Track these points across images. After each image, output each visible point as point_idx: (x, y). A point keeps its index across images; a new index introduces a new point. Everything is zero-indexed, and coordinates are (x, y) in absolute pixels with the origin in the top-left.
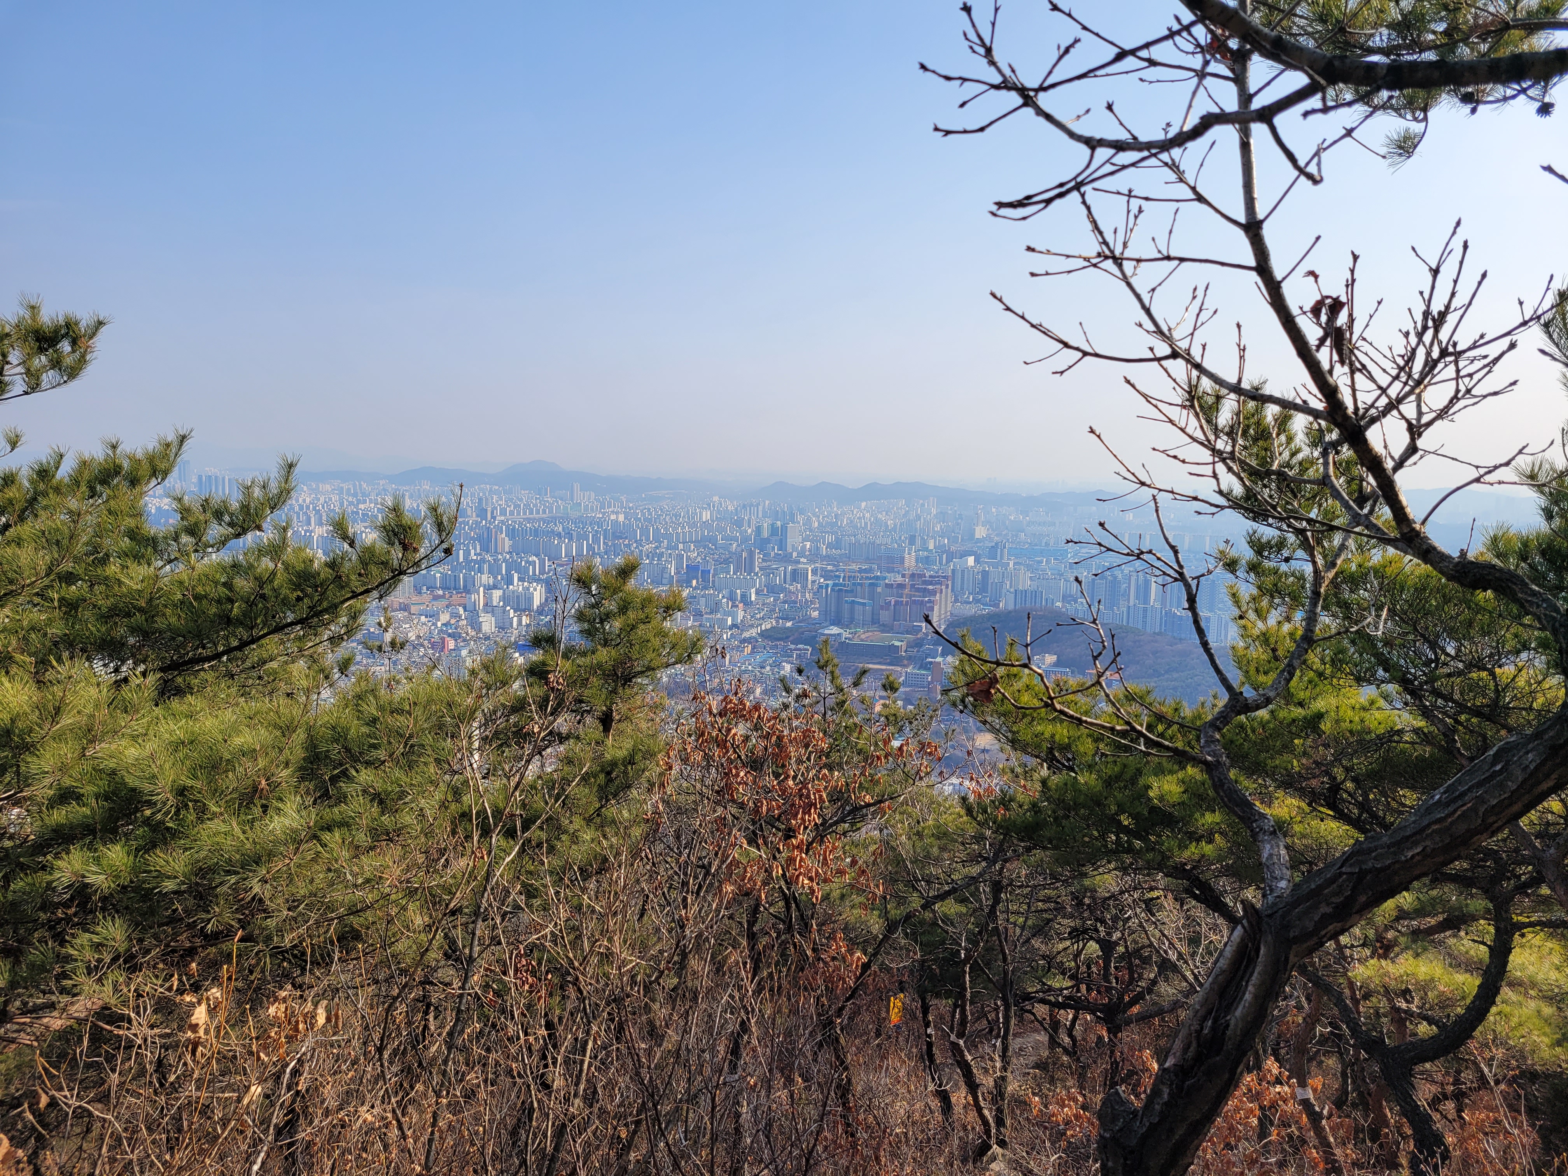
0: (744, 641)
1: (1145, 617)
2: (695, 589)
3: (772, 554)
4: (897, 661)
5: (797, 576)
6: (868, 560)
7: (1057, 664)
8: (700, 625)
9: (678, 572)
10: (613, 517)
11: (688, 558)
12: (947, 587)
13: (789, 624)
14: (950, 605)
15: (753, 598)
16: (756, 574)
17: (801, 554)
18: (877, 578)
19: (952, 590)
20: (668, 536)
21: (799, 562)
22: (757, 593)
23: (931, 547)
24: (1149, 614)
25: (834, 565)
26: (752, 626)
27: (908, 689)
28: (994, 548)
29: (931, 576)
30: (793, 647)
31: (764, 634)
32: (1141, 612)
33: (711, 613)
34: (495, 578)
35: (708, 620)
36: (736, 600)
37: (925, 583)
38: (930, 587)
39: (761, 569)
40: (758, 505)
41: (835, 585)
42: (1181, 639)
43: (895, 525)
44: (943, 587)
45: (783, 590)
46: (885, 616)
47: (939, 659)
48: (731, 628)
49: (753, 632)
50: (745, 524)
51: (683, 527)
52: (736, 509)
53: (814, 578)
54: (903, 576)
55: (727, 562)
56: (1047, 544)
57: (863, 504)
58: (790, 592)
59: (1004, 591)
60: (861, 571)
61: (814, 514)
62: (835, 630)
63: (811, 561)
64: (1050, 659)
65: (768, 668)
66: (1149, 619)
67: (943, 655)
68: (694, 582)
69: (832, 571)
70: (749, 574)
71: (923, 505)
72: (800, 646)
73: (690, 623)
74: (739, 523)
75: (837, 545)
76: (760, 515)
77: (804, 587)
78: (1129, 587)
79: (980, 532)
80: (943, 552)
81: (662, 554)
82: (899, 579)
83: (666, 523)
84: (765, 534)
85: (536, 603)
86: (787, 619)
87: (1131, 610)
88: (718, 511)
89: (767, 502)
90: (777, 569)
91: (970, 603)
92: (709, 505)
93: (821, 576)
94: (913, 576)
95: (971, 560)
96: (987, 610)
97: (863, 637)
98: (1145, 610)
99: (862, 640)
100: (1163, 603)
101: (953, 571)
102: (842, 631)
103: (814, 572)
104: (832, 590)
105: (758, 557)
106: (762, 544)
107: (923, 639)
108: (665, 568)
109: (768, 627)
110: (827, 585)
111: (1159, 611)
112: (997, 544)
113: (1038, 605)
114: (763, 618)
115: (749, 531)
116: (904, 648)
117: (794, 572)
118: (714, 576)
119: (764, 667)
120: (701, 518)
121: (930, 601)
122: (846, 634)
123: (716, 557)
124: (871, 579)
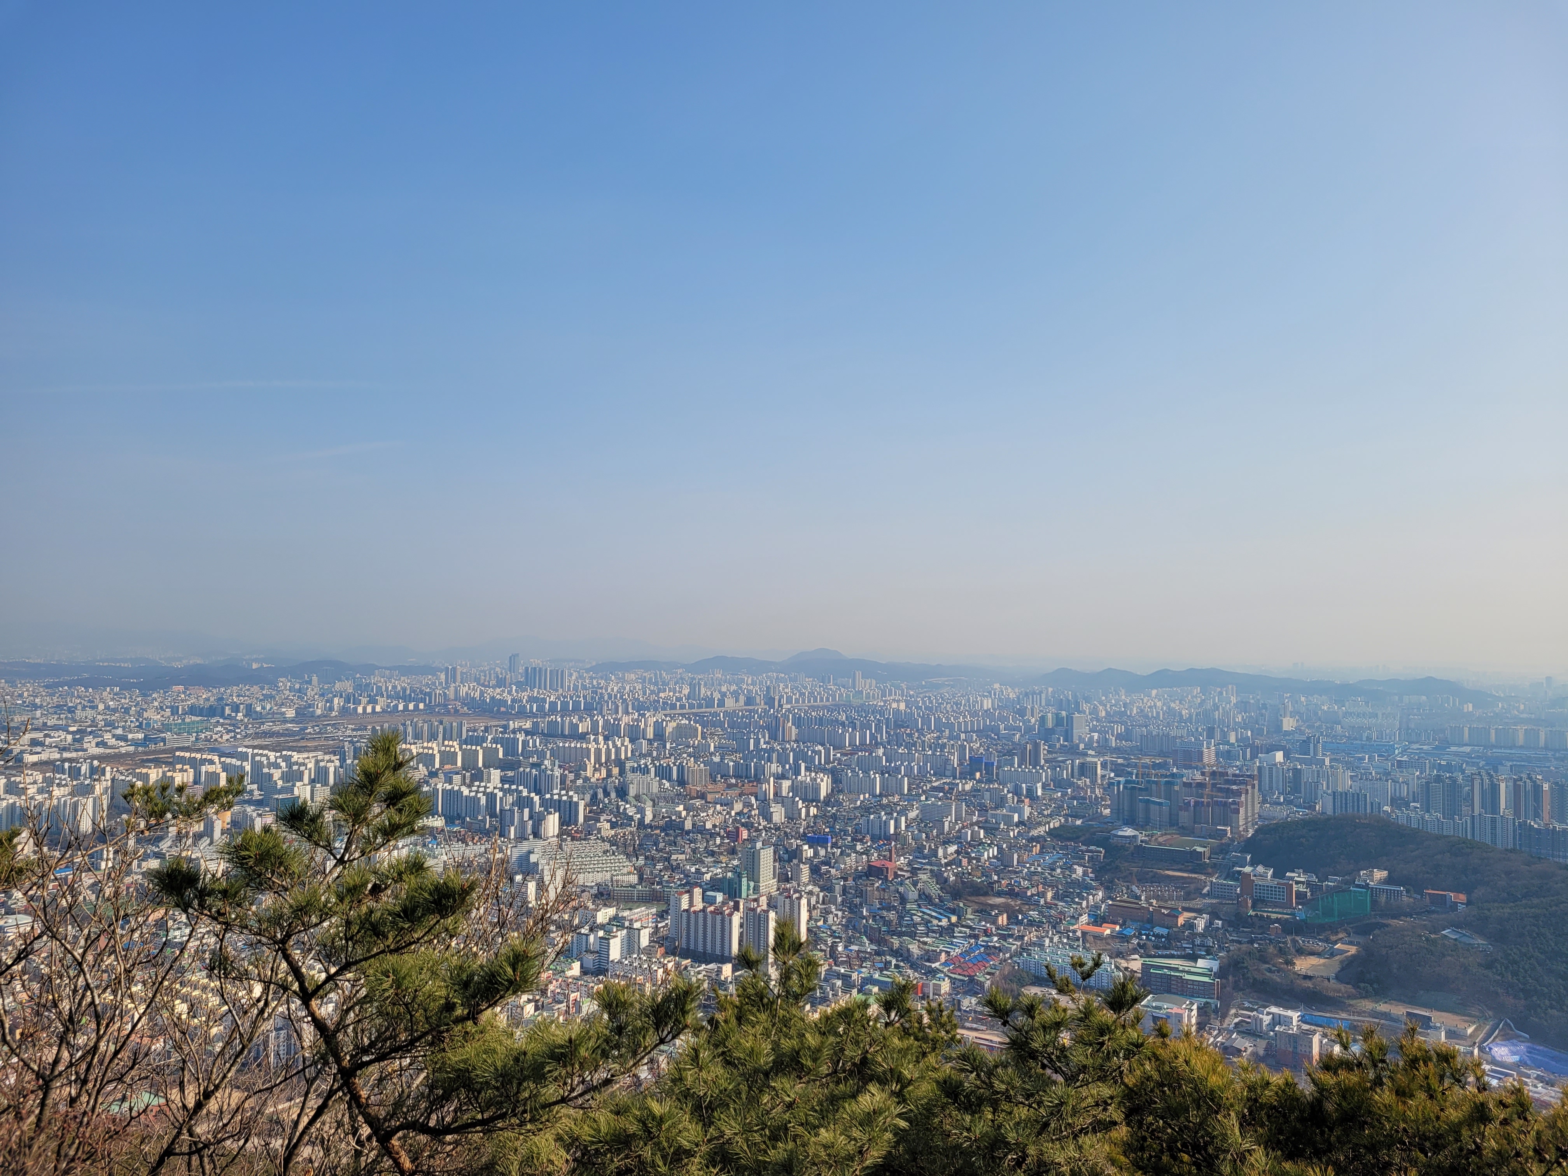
0: (1032, 839)
1: (1494, 828)
2: (979, 781)
3: (1058, 746)
4: (1200, 868)
5: (1085, 770)
6: (1161, 754)
7: (1388, 881)
8: (986, 821)
9: (961, 764)
10: (894, 705)
11: (971, 749)
12: (1253, 787)
13: (1079, 822)
14: (1257, 806)
15: (1040, 793)
16: (1042, 768)
17: (1089, 746)
18: (1173, 775)
19: (1260, 790)
20: (951, 726)
21: (1086, 755)
22: (1043, 788)
23: (1233, 740)
24: (1499, 825)
25: (1125, 759)
26: (1039, 824)
27: (1214, 901)
28: (1306, 742)
29: (1234, 775)
30: (1084, 848)
31: (1051, 833)
32: (1488, 823)
33: (996, 808)
34: (784, 767)
35: (994, 816)
36: (1021, 794)
37: (1228, 782)
38: (1234, 787)
39: (1046, 761)
40: (1040, 693)
41: (1127, 782)
42: (1539, 858)
43: (1191, 715)
44: (1249, 788)
45: (1071, 785)
46: (1185, 817)
47: (1248, 869)
48: (1017, 825)
49: (1041, 831)
50: (1029, 712)
51: (965, 717)
52: (1018, 698)
53: (1104, 772)
54: (1203, 774)
55: (1010, 753)
56: (1369, 739)
57: (1154, 692)
58: (1078, 787)
59: (1320, 792)
60: (1155, 766)
61: (1101, 703)
62: (1129, 832)
63: (1099, 754)
64: (1379, 875)
65: (1059, 871)
66: (1499, 831)
67: (1253, 863)
68: (978, 775)
69: (1122, 765)
70: (1034, 767)
71: (1221, 693)
72: (1092, 848)
73: (975, 819)
74: (1022, 712)
75: (1126, 736)
76: (1043, 703)
77: (1094, 782)
78: (1472, 790)
79: (1288, 724)
80: (1246, 746)
81: (944, 746)
82: (1198, 777)
83: (948, 712)
84: (1050, 724)
85: (823, 794)
86: (1077, 817)
87: (1477, 821)
88: (1000, 700)
89: (1050, 689)
90: (1064, 762)
91: (1280, 804)
92: (990, 693)
93: (1112, 770)
94: (1213, 774)
95: (1279, 756)
96: (1301, 814)
97: (1161, 840)
98: (1493, 821)
99: (1160, 844)
100: (1517, 813)
101: (1260, 768)
102: (1137, 833)
103: (1104, 766)
104: (1124, 787)
105: (1043, 748)
106: (1047, 734)
107: (1229, 845)
108: (948, 760)
109: (1057, 825)
110: (1119, 782)
111: (1511, 823)
112: (1309, 738)
113: (1362, 811)
114: (1050, 816)
115: (1033, 720)
116: (1207, 855)
117: (1082, 766)
118: (998, 768)
119: (1054, 870)
120: (982, 706)
121: (1234, 803)
122: (1141, 837)
123: (999, 747)
124: (1166, 776)
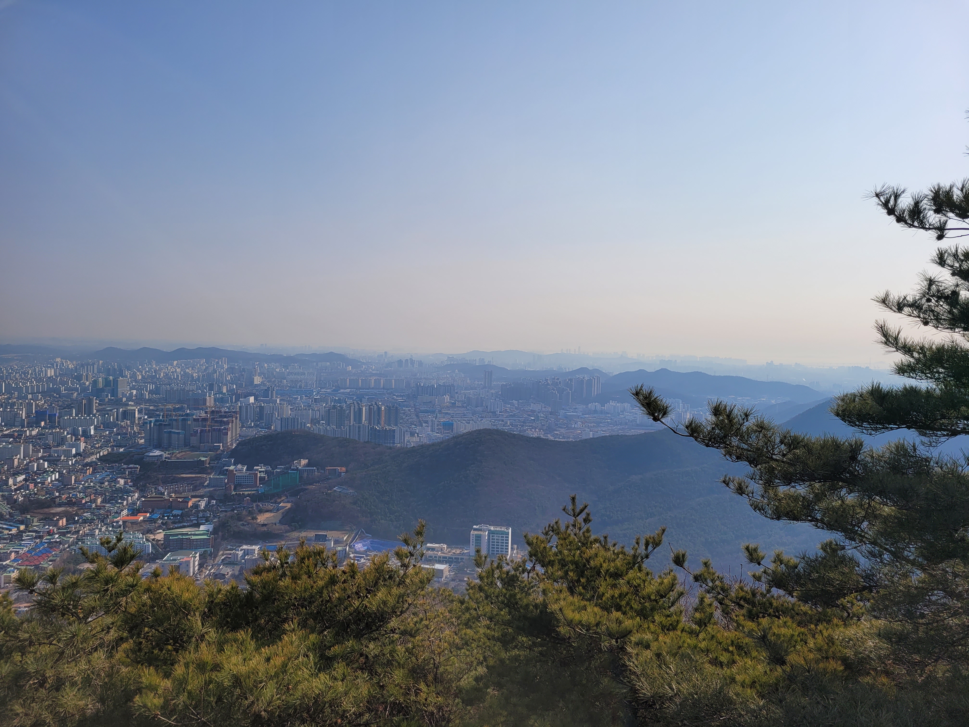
0: (87, 464)
1: (359, 431)
2: (44, 428)
3: (106, 400)
4: (203, 470)
5: (127, 415)
6: (179, 402)
7: (308, 465)
8: (50, 456)
9: (28, 416)
11: (37, 405)
12: (236, 418)
13: (122, 450)
14: (239, 430)
15: (92, 432)
16: (94, 415)
17: (129, 399)
18: (187, 415)
19: (240, 420)
20: (19, 390)
21: (128, 405)
22: (95, 429)
23: (225, 391)
24: (361, 430)
25: (155, 406)
26: (92, 454)
27: (211, 489)
28: (267, 390)
29: (225, 412)
30: (125, 466)
31: (101, 459)
32: (357, 429)
33: (58, 445)
35: (55, 452)
36: (78, 435)
37: (221, 416)
38: (225, 419)
39: (98, 411)
40: (93, 364)
41: (156, 421)
42: (379, 445)
43: (199, 377)
44: (234, 419)
45: (116, 425)
46: (194, 441)
47: (232, 468)
48: (75, 456)
49: (94, 458)
50: (84, 378)
51: (32, 382)
52: (76, 368)
53: (140, 416)
54: (206, 413)
55: (70, 407)
56: (300, 387)
57: (175, 362)
58: (122, 426)
59: (274, 419)
60: (175, 409)
61: (138, 370)
62: (157, 453)
63: (137, 403)
64: (304, 462)
65: (106, 483)
66: (361, 433)
67: (235, 464)
68: (43, 424)
69: (153, 410)
70: (89, 415)
71: (218, 363)
72: (131, 466)
73: (40, 455)
74: (79, 378)
75: (156, 391)
76: (96, 371)
77: (133, 423)
78: (350, 412)
79: (257, 380)
80: (233, 395)
81: (13, 404)
82: (203, 415)
83: (17, 379)
84: (101, 385)
86: (121, 447)
87: (352, 428)
88: (61, 369)
89: (101, 362)
90: (111, 410)
91: (252, 427)
92: (53, 365)
93: (146, 414)
94: (213, 412)
95: (252, 399)
96: (263, 432)
97: (178, 456)
98: (359, 427)
99: (178, 458)
100: (370, 423)
101: (240, 407)
102: (163, 453)
103: (140, 412)
104: (154, 425)
105: (95, 402)
106: (98, 392)
107: (221, 454)
108: (17, 414)
109: (106, 453)
110: (151, 422)
111: (367, 428)
112: (268, 388)
113: (296, 428)
114: (101, 447)
115: (87, 383)
116: (208, 462)
117: (124, 412)
118: (59, 418)
119: (103, 483)
120: (46, 374)
121: (225, 429)
122: (165, 455)
123: (60, 403)
124: (182, 416)
